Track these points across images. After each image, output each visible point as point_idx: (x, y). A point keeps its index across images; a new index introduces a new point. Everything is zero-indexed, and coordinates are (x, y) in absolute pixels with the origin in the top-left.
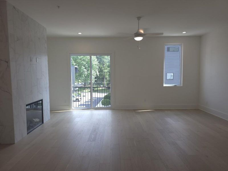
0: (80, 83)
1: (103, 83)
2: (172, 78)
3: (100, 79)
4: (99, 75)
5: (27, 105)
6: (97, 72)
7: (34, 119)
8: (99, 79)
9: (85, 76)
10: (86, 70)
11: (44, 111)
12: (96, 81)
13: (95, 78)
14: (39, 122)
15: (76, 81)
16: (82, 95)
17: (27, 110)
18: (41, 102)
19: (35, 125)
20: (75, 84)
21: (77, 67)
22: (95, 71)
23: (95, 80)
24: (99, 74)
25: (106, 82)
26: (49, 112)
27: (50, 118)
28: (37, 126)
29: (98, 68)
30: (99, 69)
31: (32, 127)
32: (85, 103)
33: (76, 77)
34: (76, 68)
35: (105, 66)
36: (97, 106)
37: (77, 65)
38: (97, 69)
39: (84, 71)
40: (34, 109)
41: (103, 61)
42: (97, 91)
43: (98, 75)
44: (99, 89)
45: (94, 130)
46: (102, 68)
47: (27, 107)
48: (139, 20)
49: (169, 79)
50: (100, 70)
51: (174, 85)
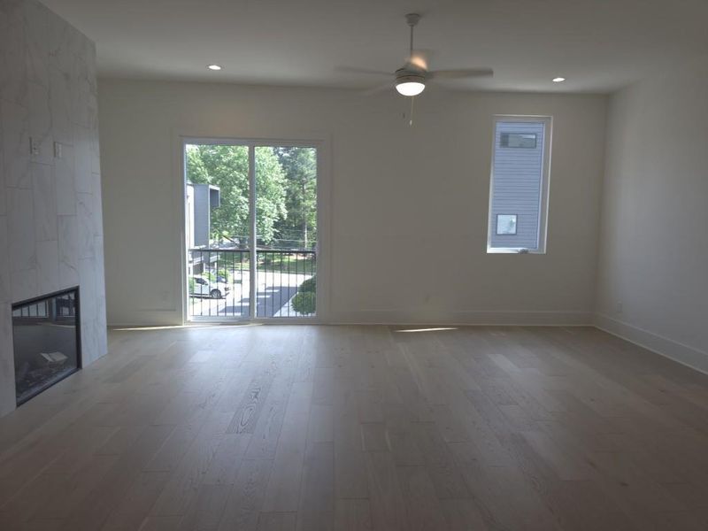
0: (226, 241)
1: (301, 241)
2: (513, 231)
3: (290, 228)
4: (289, 215)
5: (15, 307)
6: (283, 206)
7: (45, 355)
8: (287, 228)
9: (242, 218)
10: (247, 200)
11: (82, 327)
12: (276, 236)
13: (276, 225)
14: (66, 363)
15: (213, 235)
16: (230, 279)
17: (17, 322)
18: (72, 296)
19: (50, 375)
20: (211, 242)
21: (218, 189)
22: (274, 203)
23: (275, 233)
24: (287, 212)
25: (308, 239)
26: (103, 330)
27: (106, 352)
28: (55, 379)
29: (284, 194)
30: (287, 197)
31: (39, 381)
32: (239, 304)
33: (212, 221)
34: (212, 191)
35: (308, 189)
36: (277, 315)
37: (218, 183)
38: (282, 197)
39: (240, 201)
40: (57, 320)
41: (302, 173)
42: (281, 267)
43: (285, 217)
44: (286, 259)
45: (253, 394)
46: (296, 192)
47: (17, 313)
48: (412, 26)
49: (503, 235)
50: (290, 200)
51: (520, 249)
